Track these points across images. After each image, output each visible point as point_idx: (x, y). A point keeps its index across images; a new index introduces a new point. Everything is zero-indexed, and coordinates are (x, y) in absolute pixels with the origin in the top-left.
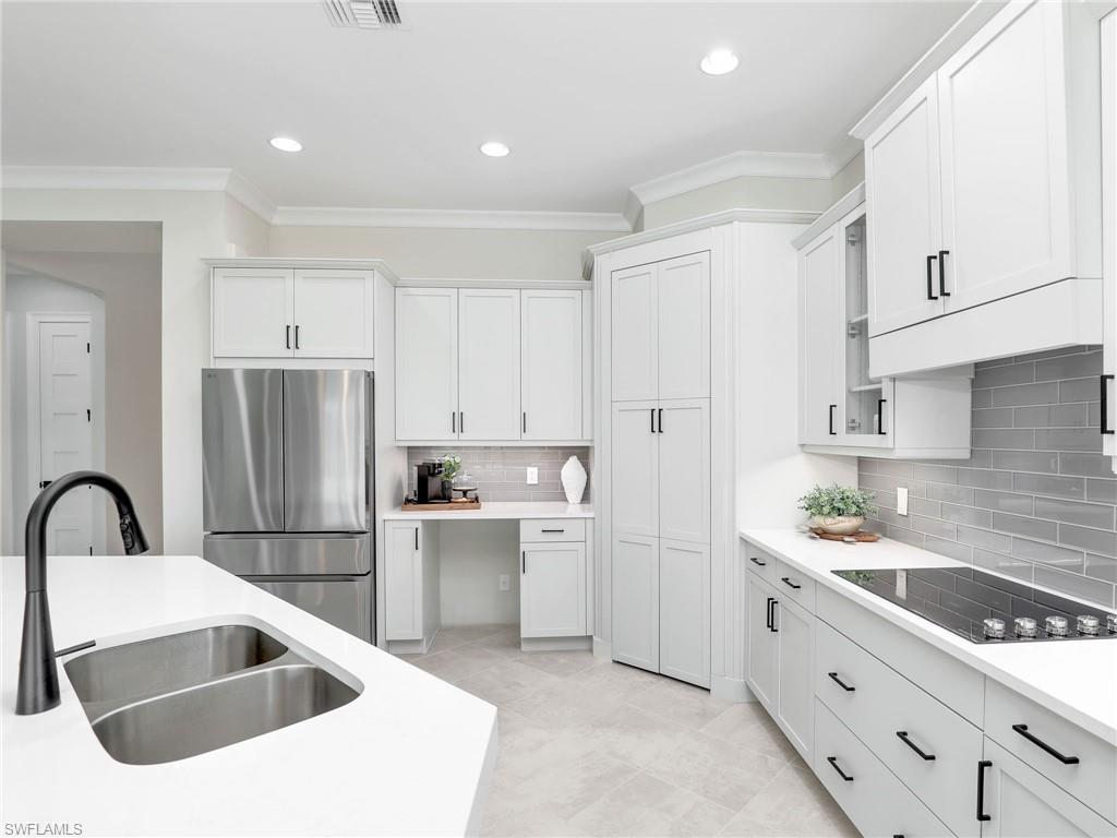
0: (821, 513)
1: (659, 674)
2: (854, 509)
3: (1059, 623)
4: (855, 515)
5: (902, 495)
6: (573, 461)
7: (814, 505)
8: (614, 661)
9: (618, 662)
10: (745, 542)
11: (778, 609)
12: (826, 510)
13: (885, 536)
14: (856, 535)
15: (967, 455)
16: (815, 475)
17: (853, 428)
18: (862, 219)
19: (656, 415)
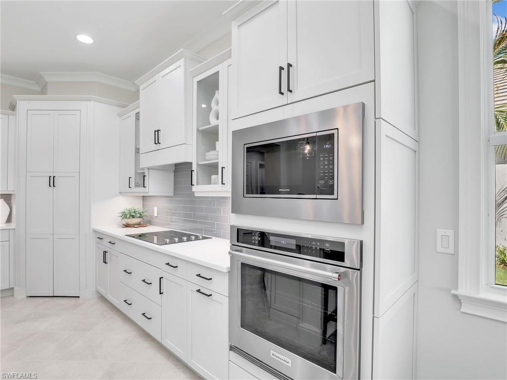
0: (126, 218)
1: (54, 296)
2: (138, 215)
3: (185, 238)
4: (139, 217)
5: (156, 209)
7: (124, 215)
8: (28, 297)
9: (30, 297)
10: (95, 231)
11: (108, 255)
12: (128, 216)
13: (151, 225)
14: (139, 225)
15: (172, 195)
16: (125, 204)
17: (137, 186)
18: (139, 113)
19: (52, 179)
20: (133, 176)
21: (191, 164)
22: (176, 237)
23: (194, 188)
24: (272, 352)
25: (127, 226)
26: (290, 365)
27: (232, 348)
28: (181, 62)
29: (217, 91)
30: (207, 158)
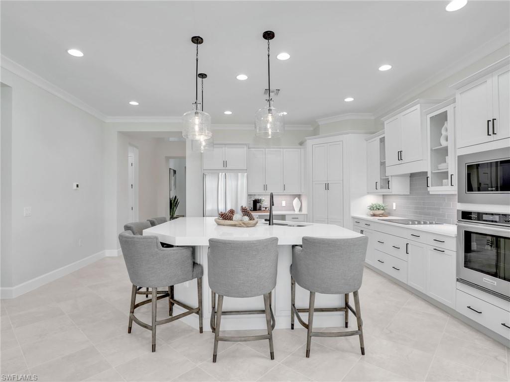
0: (373, 210)
2: (382, 208)
4: (382, 210)
5: (394, 204)
6: (297, 199)
7: (372, 208)
10: (354, 218)
12: (375, 209)
14: (383, 215)
15: (409, 193)
16: (372, 200)
17: (382, 188)
18: (384, 137)
19: (327, 185)
20: (379, 181)
21: (427, 172)
22: (416, 221)
23: (429, 189)
24: (484, 278)
25: (374, 215)
26: (495, 284)
27: (458, 280)
28: (418, 106)
29: (446, 122)
30: (439, 168)
